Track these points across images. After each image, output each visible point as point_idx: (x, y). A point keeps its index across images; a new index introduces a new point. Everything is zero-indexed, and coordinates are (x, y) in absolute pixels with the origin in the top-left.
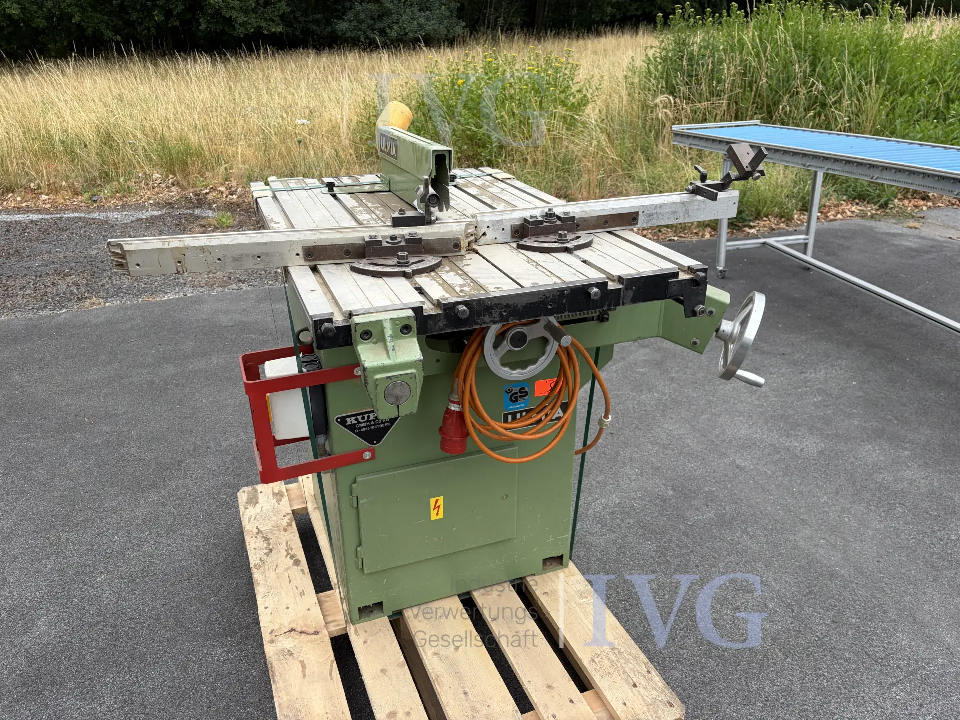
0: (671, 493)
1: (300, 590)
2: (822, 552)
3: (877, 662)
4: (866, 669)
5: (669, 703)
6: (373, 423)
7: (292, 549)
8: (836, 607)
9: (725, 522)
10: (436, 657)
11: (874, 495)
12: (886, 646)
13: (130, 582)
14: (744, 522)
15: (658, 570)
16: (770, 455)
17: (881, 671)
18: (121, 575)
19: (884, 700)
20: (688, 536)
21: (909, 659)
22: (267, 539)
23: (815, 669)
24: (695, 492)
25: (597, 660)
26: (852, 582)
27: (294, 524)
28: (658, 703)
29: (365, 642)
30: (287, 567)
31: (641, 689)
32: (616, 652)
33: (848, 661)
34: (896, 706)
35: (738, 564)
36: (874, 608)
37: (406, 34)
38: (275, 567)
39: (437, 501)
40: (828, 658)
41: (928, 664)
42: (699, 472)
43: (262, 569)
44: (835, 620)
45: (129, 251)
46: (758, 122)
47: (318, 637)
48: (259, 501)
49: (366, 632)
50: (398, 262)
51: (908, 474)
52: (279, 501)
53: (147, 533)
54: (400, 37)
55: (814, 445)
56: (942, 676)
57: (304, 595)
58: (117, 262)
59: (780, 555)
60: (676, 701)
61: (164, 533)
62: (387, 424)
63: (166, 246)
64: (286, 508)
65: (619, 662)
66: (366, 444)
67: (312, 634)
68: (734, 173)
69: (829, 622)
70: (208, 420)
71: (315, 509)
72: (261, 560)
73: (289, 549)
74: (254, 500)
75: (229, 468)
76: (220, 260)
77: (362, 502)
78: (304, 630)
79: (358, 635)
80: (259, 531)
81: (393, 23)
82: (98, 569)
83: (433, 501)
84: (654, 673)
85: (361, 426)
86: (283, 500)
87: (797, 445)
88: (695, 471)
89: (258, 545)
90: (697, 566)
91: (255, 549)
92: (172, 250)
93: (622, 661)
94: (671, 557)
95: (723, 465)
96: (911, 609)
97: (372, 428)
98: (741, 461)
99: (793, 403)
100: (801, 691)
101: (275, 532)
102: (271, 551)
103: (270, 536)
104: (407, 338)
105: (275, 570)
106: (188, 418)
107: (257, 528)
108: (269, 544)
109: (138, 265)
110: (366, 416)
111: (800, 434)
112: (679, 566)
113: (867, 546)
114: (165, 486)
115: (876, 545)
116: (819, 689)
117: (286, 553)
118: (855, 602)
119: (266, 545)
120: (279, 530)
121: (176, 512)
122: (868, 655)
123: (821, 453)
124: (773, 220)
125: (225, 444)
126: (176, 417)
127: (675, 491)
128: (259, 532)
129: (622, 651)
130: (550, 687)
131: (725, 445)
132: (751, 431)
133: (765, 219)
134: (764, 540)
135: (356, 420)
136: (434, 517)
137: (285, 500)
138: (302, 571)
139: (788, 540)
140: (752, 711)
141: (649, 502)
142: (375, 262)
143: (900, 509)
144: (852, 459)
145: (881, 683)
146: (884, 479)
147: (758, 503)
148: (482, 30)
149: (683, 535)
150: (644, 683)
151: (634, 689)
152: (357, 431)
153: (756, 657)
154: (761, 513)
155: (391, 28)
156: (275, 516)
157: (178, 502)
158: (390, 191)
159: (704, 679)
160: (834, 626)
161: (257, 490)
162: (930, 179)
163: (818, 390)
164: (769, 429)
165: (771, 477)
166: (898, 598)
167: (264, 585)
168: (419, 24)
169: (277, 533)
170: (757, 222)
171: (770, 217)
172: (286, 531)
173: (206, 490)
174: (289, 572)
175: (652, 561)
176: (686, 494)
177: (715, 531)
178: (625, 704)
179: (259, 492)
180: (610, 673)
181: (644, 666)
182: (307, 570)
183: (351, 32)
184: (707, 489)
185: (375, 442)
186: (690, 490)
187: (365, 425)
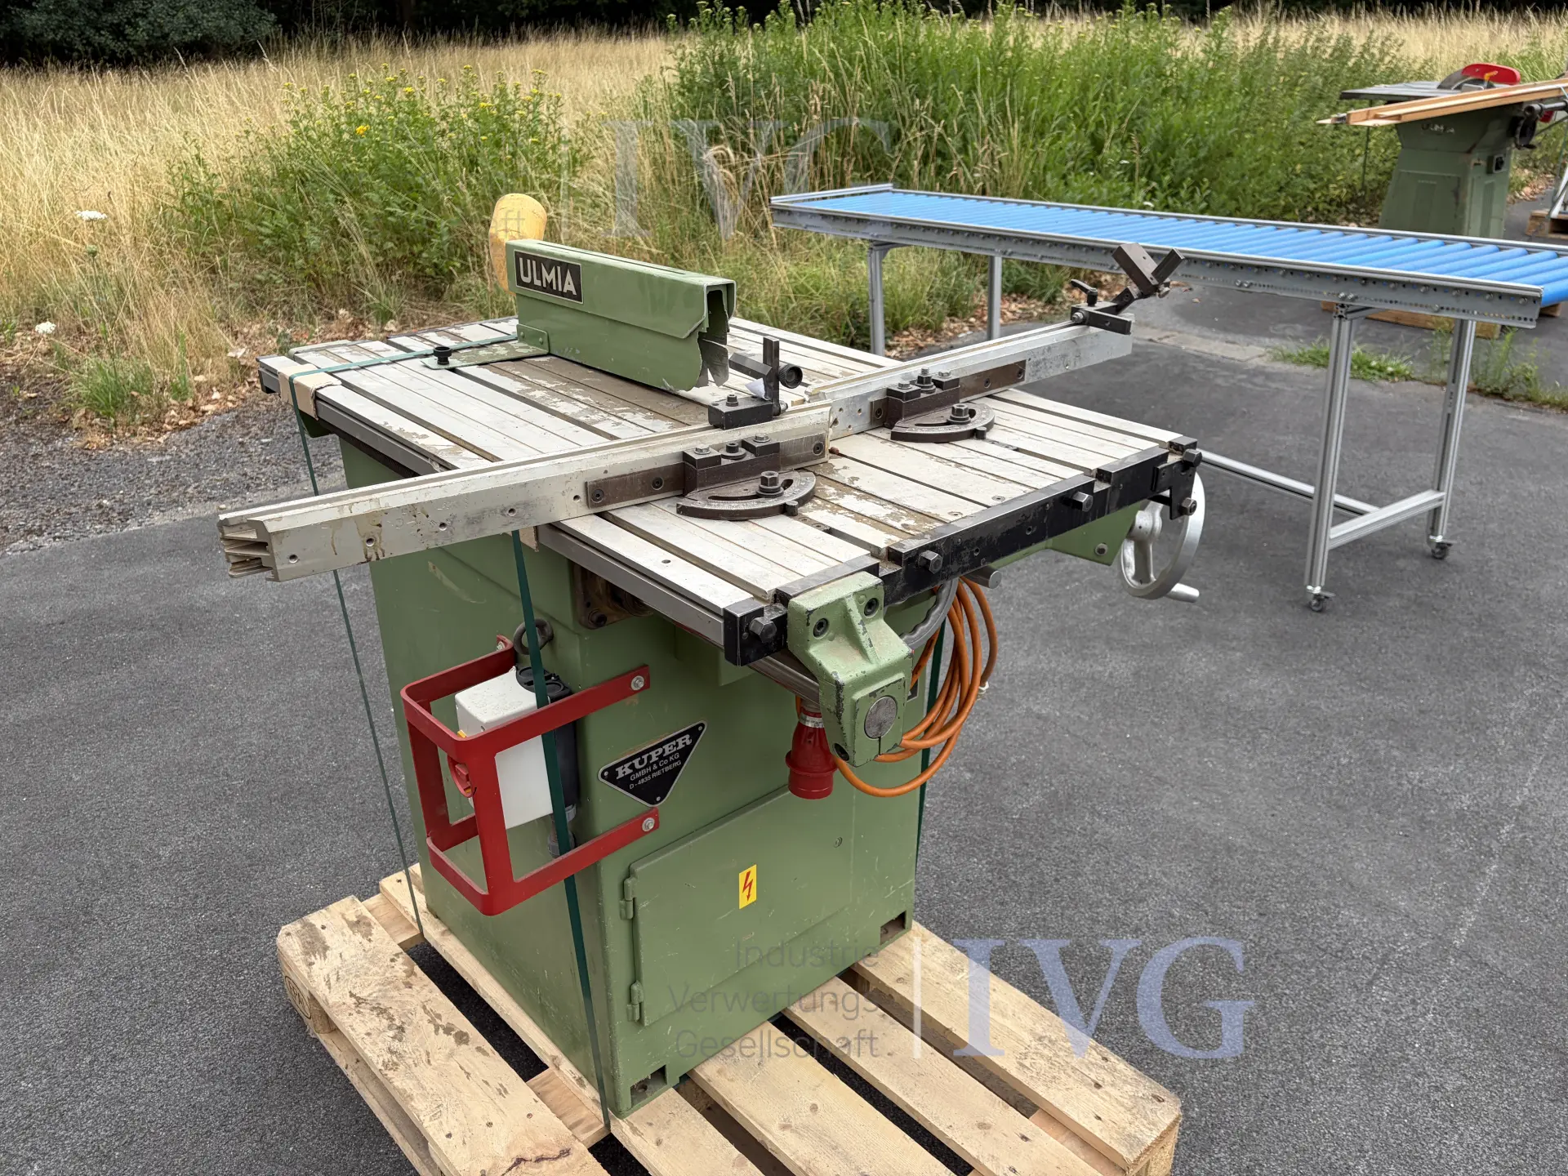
0: (968, 776)
1: (494, 1083)
2: (1201, 818)
3: (1336, 956)
4: (1330, 970)
5: (1155, 1097)
6: (655, 767)
7: (439, 1016)
8: (1254, 892)
9: (1061, 804)
10: (787, 1132)
11: (1227, 722)
12: (1335, 931)
13: (102, 1162)
14: (1087, 798)
15: (1007, 899)
16: (1073, 690)
17: (1347, 968)
18: (75, 1154)
19: (1370, 1007)
20: (1021, 836)
21: (1371, 941)
22: (382, 1011)
23: (1271, 987)
24: (999, 767)
25: (1027, 1063)
26: (1256, 852)
27: (417, 969)
28: (1141, 1102)
29: (659, 1143)
30: (448, 1051)
31: (1108, 1089)
32: (1046, 1042)
33: (1302, 964)
34: (1387, 1012)
35: (1108, 863)
36: (1298, 882)
37: (165, 36)
38: (424, 1058)
39: (748, 874)
40: (1279, 968)
41: (1395, 943)
42: (990, 736)
43: (401, 1067)
44: (1261, 911)
45: (278, 533)
46: (889, 186)
47: (572, 1158)
48: (328, 944)
49: (651, 1124)
50: (761, 489)
51: (1253, 683)
52: (367, 935)
53: (88, 1059)
54: (153, 42)
55: (1123, 665)
56: (1418, 955)
57: (506, 1091)
58: (236, 556)
59: (1154, 836)
60: (1162, 1091)
61: (121, 1050)
62: (676, 764)
63: (347, 514)
64: (388, 943)
65: (1058, 1056)
66: (641, 805)
67: (558, 1157)
68: (1134, 290)
69: (1255, 916)
70: (103, 814)
71: (443, 933)
72: (391, 1051)
73: (434, 1018)
74: (318, 945)
75: (197, 896)
76: (443, 525)
77: (642, 906)
78: (539, 1154)
79: (641, 1135)
80: (358, 999)
81: (136, 15)
82: (15, 1156)
83: (742, 876)
84: (1113, 1058)
85: (638, 775)
86: (373, 931)
87: (1100, 669)
88: (985, 734)
89: (370, 1025)
90: (1057, 880)
91: (368, 1034)
92: (356, 518)
93: (1061, 1053)
94: (1015, 873)
95: (1016, 718)
96: (1340, 872)
97: (654, 775)
98: (1038, 707)
99: (1067, 608)
100: (1270, 1025)
101: (389, 994)
102: (401, 1029)
103: (385, 1004)
104: (873, 619)
105: (429, 1062)
106: (56, 817)
107: (352, 995)
108: (391, 1019)
109: (293, 557)
110: (645, 757)
111: (1097, 652)
112: (1032, 885)
113: (1250, 797)
114: (77, 959)
115: (1260, 793)
116: (1288, 1016)
117: (432, 1027)
118: (1272, 878)
119: (385, 1022)
120: (397, 988)
121: (126, 1004)
122: (1323, 950)
123: (1136, 674)
124: (914, 333)
125: (165, 853)
126: (31, 819)
127: (972, 771)
128: (360, 1001)
129: (1053, 1038)
130: (983, 1126)
131: (1006, 687)
132: (1031, 659)
133: (906, 333)
134: (1124, 819)
135: (630, 767)
136: (743, 902)
137: (378, 931)
138: (479, 1049)
139: (1153, 812)
140: (1225, 1073)
141: (944, 796)
142: (715, 493)
143: (1264, 735)
144: (1179, 677)
145: (1355, 986)
146: (1227, 696)
147: (1090, 767)
148: (307, 30)
149: (1015, 837)
150: (1108, 1078)
151: (1099, 1091)
152: (632, 786)
153: (1192, 992)
154: (1101, 779)
155: (135, 26)
156: (374, 964)
157: (122, 984)
158: (549, 354)
159: (1143, 1046)
160: (1264, 920)
161: (312, 926)
162: (1198, 266)
163: (1091, 582)
164: (1054, 653)
165: (1089, 724)
166: (1318, 860)
167: (425, 1097)
168: (188, 17)
169: (395, 993)
170: (896, 338)
171: (911, 329)
172: (409, 986)
173: (170, 948)
174: (456, 1058)
175: (990, 887)
176: (989, 774)
177: (1055, 821)
178: (1099, 1118)
179: (319, 927)
180: (1054, 1077)
181: (1094, 1052)
182: (488, 1047)
183: (53, 30)
184: (1013, 760)
185: (658, 799)
186: (992, 766)
187: (643, 772)
